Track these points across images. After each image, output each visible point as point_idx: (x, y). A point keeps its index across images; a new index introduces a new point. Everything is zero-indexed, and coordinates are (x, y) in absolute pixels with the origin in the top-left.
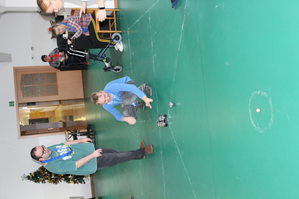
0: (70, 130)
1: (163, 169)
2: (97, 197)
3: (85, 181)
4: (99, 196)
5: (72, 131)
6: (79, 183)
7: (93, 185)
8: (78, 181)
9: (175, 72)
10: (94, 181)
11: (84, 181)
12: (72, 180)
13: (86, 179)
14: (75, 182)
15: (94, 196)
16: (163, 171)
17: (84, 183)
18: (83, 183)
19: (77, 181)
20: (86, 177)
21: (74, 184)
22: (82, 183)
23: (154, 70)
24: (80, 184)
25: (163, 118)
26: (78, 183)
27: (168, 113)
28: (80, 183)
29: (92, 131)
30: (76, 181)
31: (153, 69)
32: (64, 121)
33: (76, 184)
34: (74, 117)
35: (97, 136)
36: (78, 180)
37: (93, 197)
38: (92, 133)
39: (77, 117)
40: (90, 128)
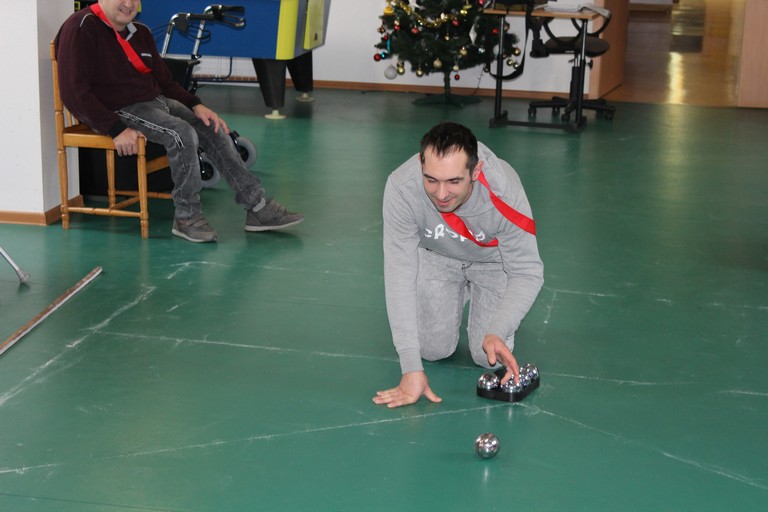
0: (607, 29)
1: (335, 355)
2: (311, 99)
3: (384, 64)
4: (315, 108)
5: (601, 36)
6: (383, 35)
7: (363, 92)
8: (390, 32)
9: (697, 464)
10: (381, 100)
11: (387, 56)
12: (397, 8)
13: (392, 67)
14: (387, 19)
15: (318, 89)
16: (329, 355)
17: (378, 58)
18: (381, 52)
19: (389, 28)
20: (398, 65)
21: (382, 14)
22: (379, 46)
23: (739, 392)
24: (378, 38)
25: (512, 388)
26: (381, 31)
27: (542, 409)
28: (379, 41)
29: (582, 121)
30: (392, 26)
31: (743, 390)
32: (675, 13)
33: (380, 23)
34: (695, 58)
35: (561, 135)
36: (393, 33)
37: (314, 86)
38: (573, 116)
39: (687, 68)
40: (599, 111)
